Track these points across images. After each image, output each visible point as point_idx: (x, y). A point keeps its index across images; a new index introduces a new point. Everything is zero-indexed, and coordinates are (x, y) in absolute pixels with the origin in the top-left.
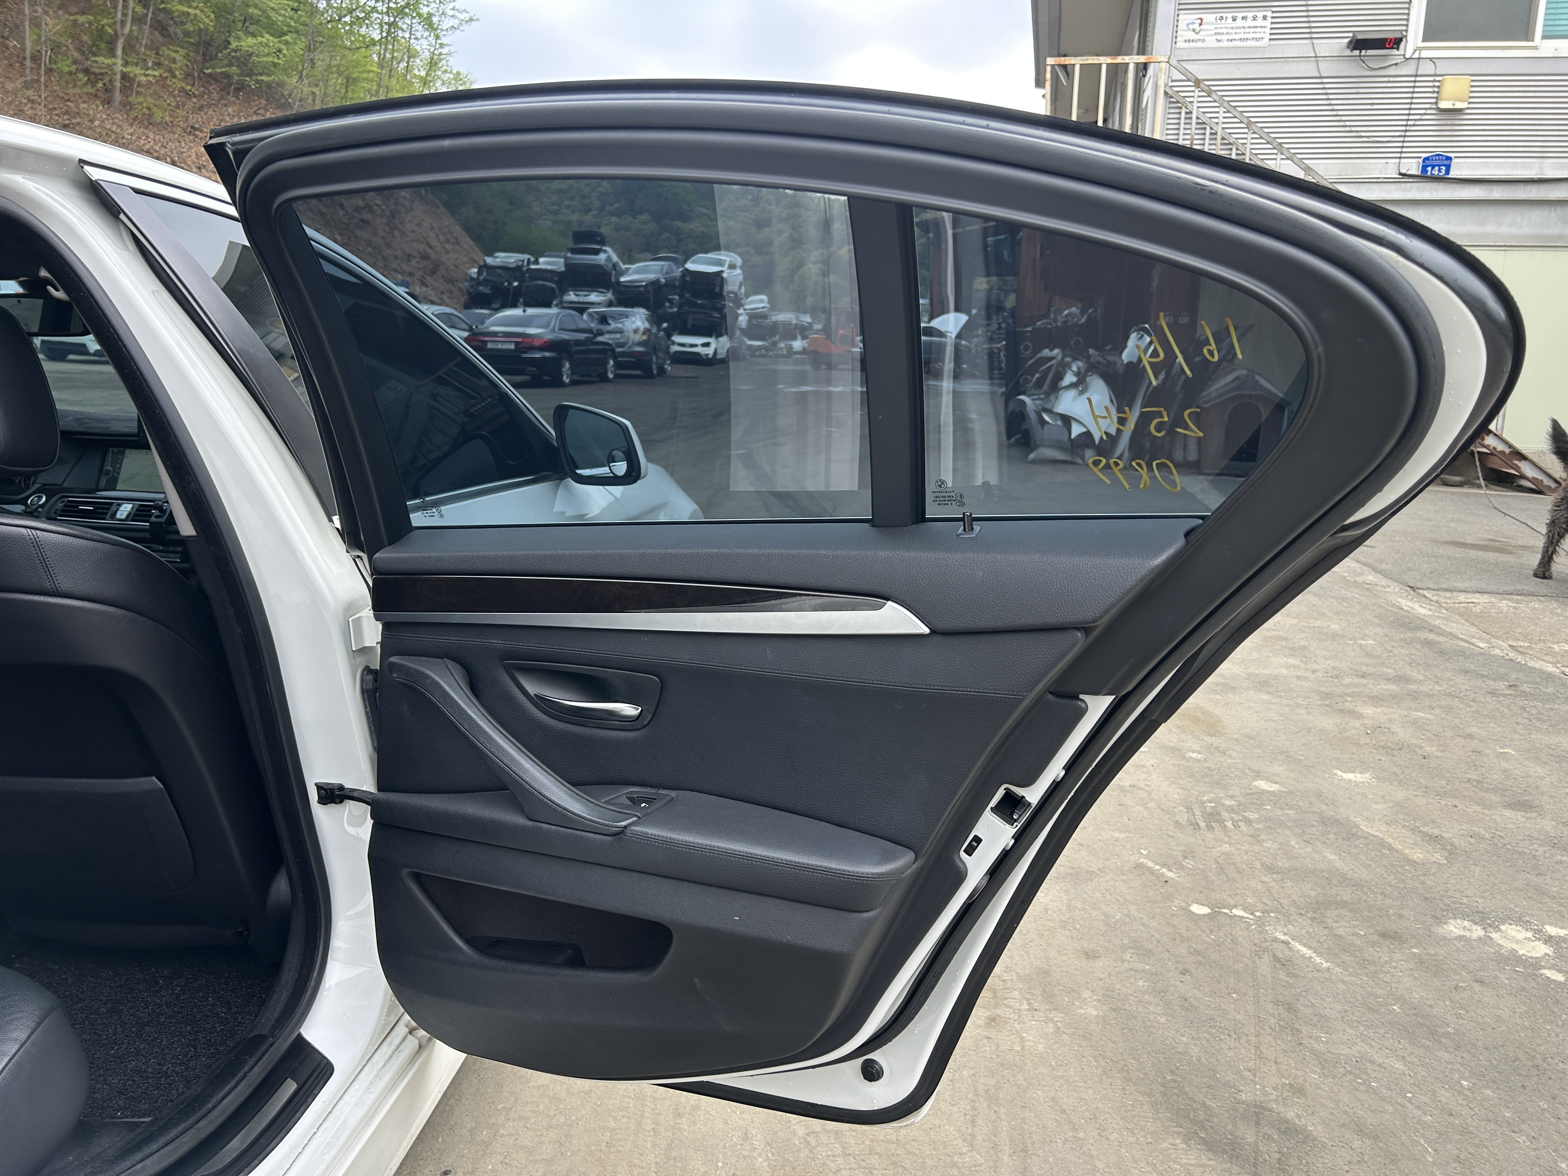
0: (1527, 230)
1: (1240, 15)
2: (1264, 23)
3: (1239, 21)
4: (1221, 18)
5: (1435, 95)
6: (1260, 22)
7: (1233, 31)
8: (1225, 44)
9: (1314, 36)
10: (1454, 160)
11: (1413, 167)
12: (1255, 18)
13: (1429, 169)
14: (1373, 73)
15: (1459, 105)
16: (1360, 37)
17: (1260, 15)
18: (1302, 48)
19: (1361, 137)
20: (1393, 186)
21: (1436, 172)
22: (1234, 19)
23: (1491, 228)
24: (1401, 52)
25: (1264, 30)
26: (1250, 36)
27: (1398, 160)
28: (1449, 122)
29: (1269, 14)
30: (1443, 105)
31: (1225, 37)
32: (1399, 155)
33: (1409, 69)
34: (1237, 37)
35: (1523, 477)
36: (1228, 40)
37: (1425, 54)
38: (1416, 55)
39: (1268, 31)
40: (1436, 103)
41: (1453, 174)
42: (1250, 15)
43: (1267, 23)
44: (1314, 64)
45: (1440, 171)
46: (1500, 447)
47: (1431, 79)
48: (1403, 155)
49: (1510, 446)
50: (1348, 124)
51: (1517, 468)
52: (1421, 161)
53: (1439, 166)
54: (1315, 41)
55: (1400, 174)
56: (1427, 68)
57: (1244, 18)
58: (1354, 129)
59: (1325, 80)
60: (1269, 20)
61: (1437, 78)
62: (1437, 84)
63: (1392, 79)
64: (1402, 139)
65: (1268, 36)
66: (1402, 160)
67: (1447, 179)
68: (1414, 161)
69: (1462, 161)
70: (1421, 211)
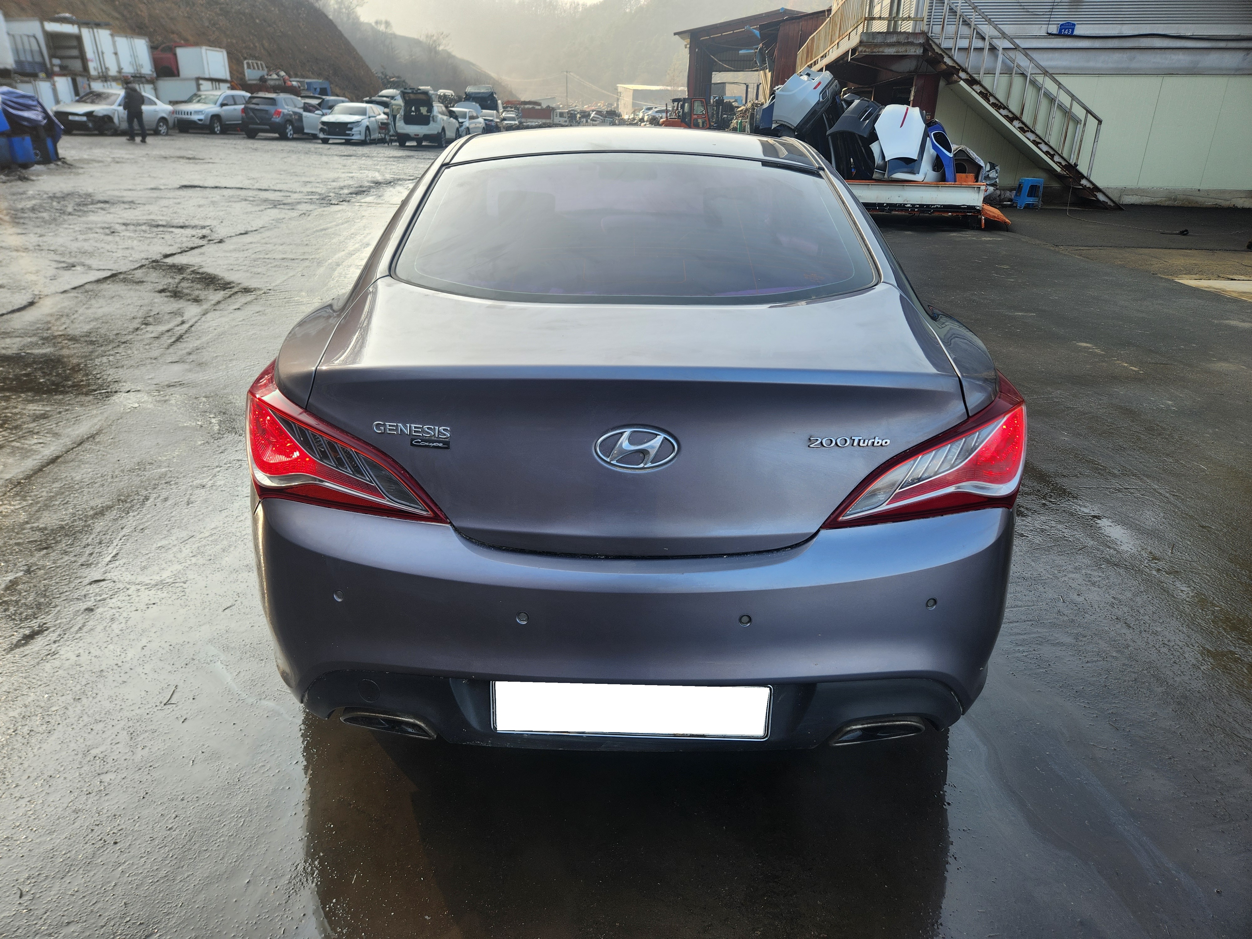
0: (1111, 65)
10: (1077, 26)
11: (1054, 29)
13: (1063, 30)
19: (1029, 12)
20: (1043, 40)
21: (1066, 32)
23: (1091, 64)
27: (1047, 25)
28: (1075, 3)
32: (1048, 23)
35: (1098, 200)
41: (1076, 32)
45: (1068, 32)
46: (1088, 185)
48: (1050, 23)
49: (1093, 184)
50: (1022, 4)
51: (1096, 196)
52: (1059, 26)
53: (1069, 29)
55: (1048, 33)
58: (1025, 7)
64: (1050, 13)
66: (1050, 26)
67: (1072, 36)
68: (1055, 26)
69: (1079, 26)
70: (1057, 55)
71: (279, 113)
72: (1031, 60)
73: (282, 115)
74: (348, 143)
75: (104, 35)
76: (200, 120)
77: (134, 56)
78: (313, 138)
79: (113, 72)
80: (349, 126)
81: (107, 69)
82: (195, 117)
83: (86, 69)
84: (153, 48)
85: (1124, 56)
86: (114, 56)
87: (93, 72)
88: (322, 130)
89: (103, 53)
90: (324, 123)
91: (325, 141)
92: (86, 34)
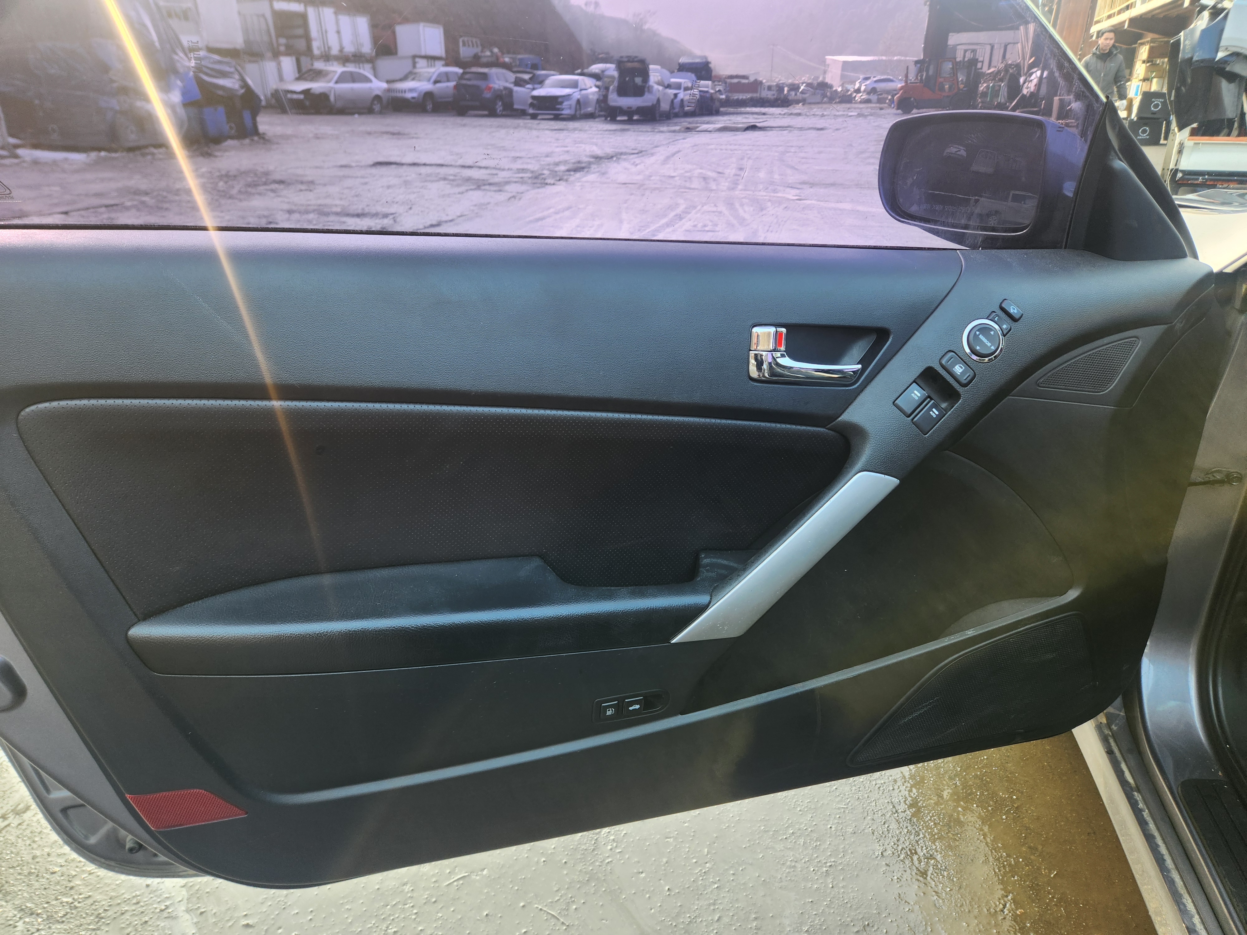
71: (490, 89)
73: (492, 90)
74: (557, 118)
75: (328, 13)
76: (413, 98)
77: (355, 34)
78: (522, 114)
79: (335, 51)
80: (560, 100)
81: (329, 48)
82: (409, 95)
83: (309, 48)
84: (374, 26)
86: (337, 33)
87: (316, 52)
88: (532, 105)
89: (326, 32)
90: (534, 98)
91: (534, 117)
92: (311, 12)
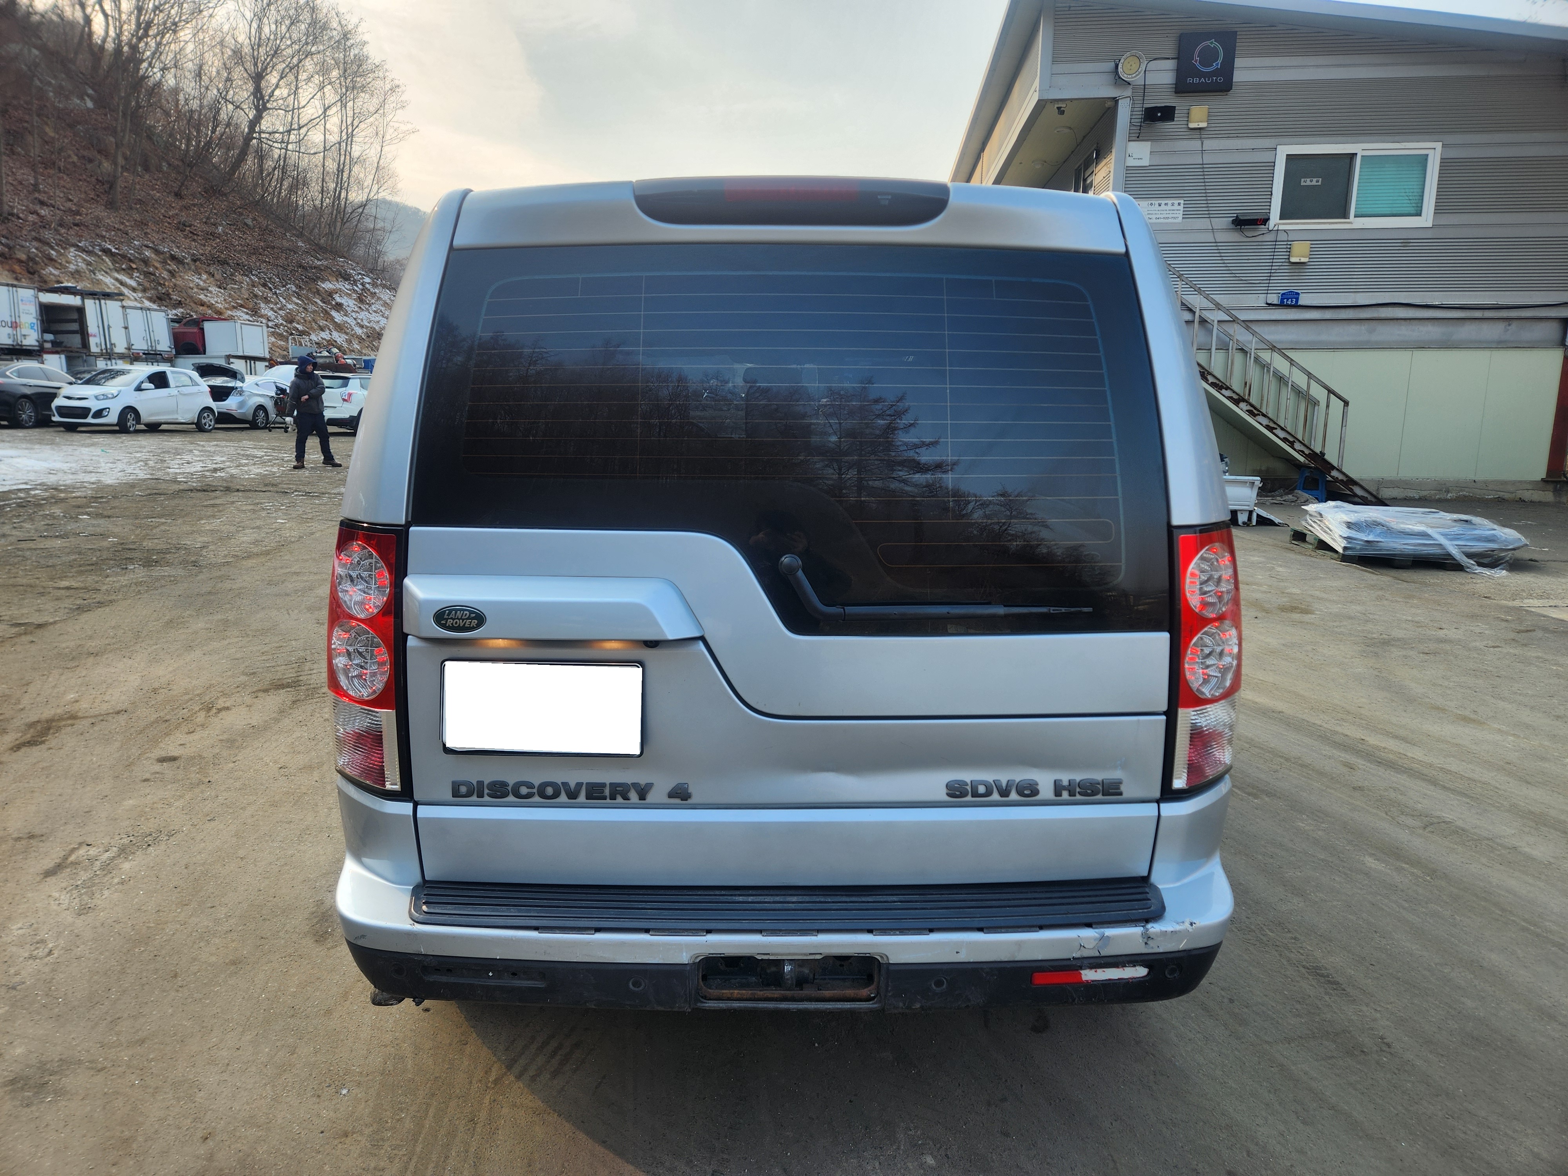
0: (1346, 339)
1: (1163, 202)
2: (1179, 208)
3: (1163, 205)
4: (1151, 204)
5: (1288, 254)
6: (1176, 207)
7: (1159, 212)
8: (1154, 221)
9: (1211, 216)
10: (1301, 295)
11: (1274, 299)
12: (1173, 204)
13: (1285, 300)
14: (1248, 240)
15: (1303, 260)
16: (1242, 218)
17: (1176, 202)
18: (1204, 223)
19: (1241, 280)
20: (1264, 311)
21: (1289, 303)
22: (1160, 205)
23: (1324, 337)
24: (1267, 226)
25: (1178, 212)
26: (1171, 216)
27: (1265, 295)
28: (1297, 271)
29: (1182, 202)
30: (1293, 260)
31: (1154, 217)
32: (1266, 292)
33: (1269, 237)
34: (1162, 216)
35: (1356, 495)
36: (1156, 218)
37: (1281, 227)
38: (1276, 228)
39: (1181, 212)
40: (1289, 259)
41: (1300, 303)
42: (1170, 202)
43: (1181, 207)
44: (1211, 234)
45: (1292, 302)
46: (1341, 477)
47: (1285, 243)
48: (1269, 292)
49: (1347, 476)
50: (1234, 272)
51: (1351, 490)
52: (1280, 295)
53: (1292, 298)
54: (1212, 219)
55: (1267, 304)
56: (1282, 237)
57: (1166, 204)
58: (1237, 275)
59: (1218, 244)
60: (1182, 205)
61: (1289, 243)
62: (1289, 247)
63: (1260, 244)
64: (1268, 282)
65: (1181, 216)
66: (1269, 295)
67: (1297, 306)
68: (1275, 295)
69: (1305, 295)
70: (1280, 328)
72: (1254, 333)
75: (112, 307)
77: (149, 330)
79: (120, 348)
81: (113, 345)
83: (85, 345)
84: (175, 321)
85: (1363, 328)
86: (124, 330)
87: (94, 349)
89: (109, 327)
92: (90, 306)
